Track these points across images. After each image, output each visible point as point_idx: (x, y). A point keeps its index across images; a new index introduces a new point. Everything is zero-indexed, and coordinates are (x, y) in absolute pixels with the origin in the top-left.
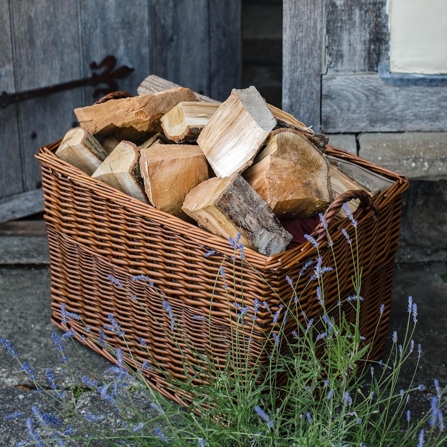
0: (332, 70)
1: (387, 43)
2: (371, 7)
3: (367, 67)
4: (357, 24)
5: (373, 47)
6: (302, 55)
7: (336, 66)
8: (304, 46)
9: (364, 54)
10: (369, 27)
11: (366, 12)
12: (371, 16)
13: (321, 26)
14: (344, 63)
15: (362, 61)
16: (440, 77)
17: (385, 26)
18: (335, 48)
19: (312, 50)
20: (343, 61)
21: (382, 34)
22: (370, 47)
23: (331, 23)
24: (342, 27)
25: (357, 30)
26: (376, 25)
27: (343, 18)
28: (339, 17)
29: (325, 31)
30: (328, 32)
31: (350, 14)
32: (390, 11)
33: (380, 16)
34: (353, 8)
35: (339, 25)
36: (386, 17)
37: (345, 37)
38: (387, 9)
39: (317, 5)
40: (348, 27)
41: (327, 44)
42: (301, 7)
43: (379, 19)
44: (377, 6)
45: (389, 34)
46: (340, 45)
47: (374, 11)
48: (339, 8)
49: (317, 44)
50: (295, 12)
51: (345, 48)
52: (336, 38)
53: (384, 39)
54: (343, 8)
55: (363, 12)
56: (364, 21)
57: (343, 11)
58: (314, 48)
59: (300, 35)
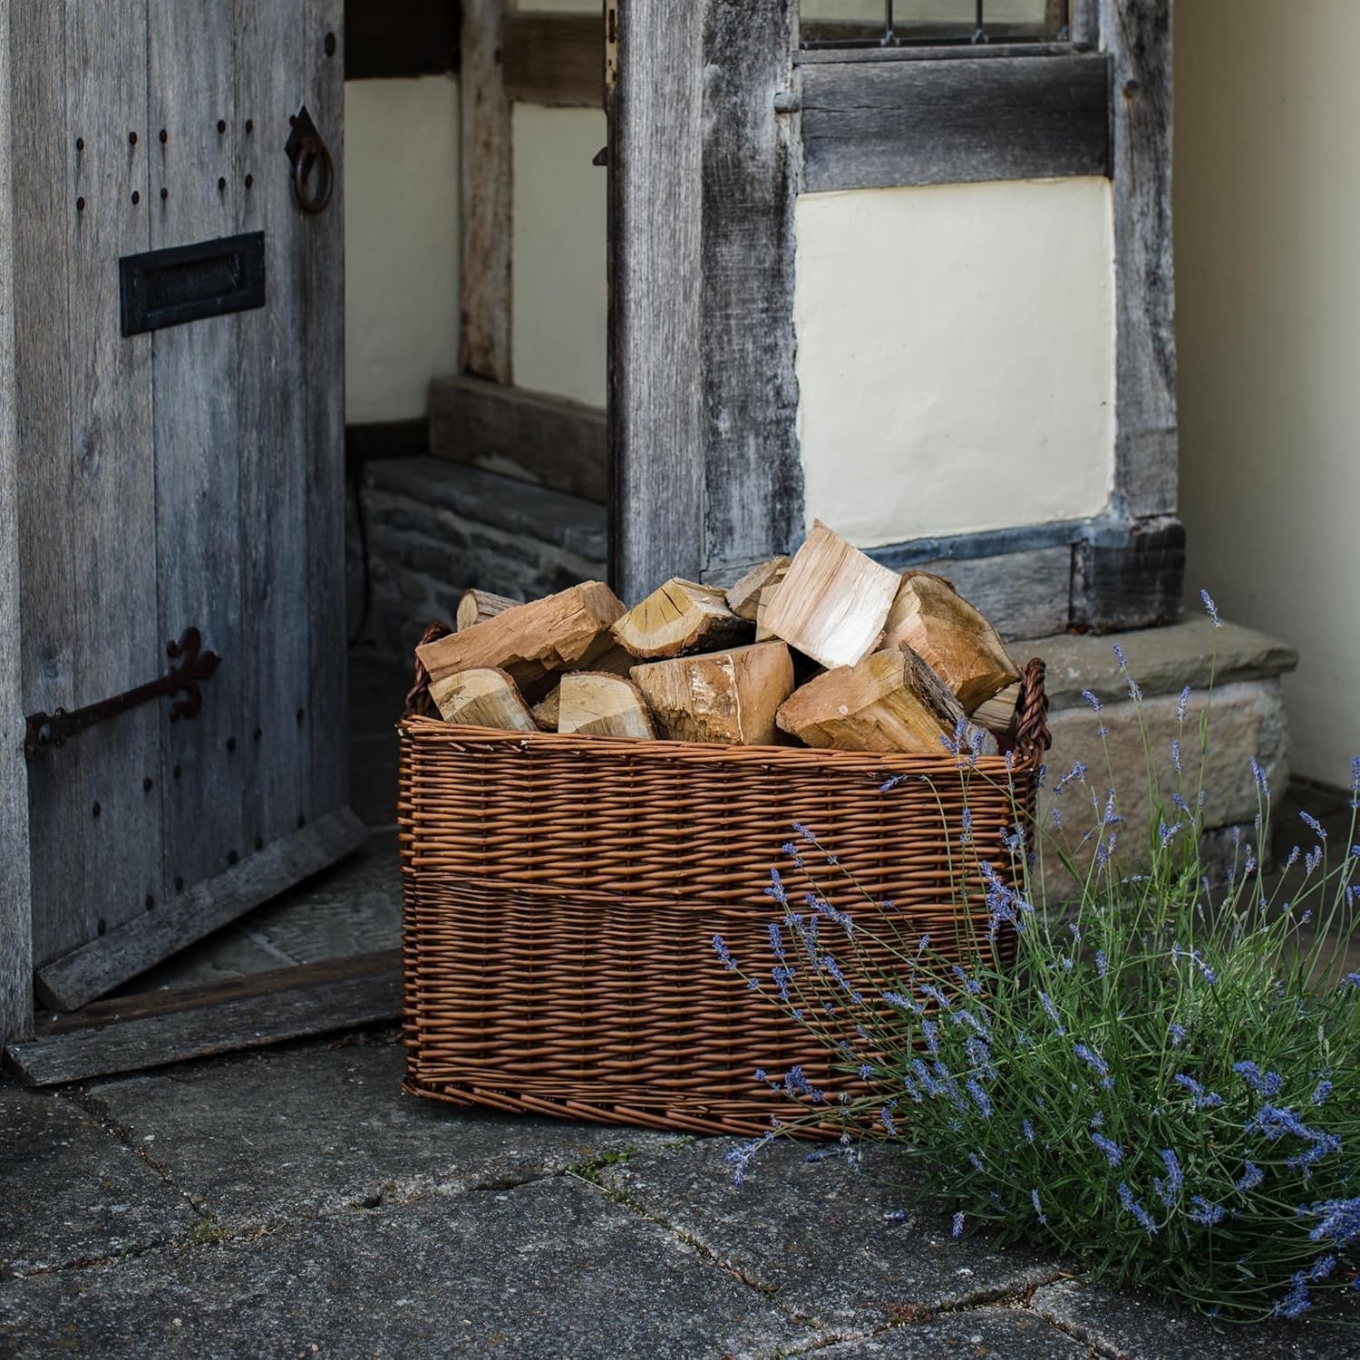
0: (717, 559)
1: (800, 496)
2: (773, 427)
3: (770, 547)
4: (752, 466)
5: (778, 506)
6: (667, 537)
7: (722, 550)
8: (672, 517)
9: (765, 522)
10: (771, 468)
11: (766, 438)
12: (774, 445)
13: (697, 472)
14: (735, 544)
15: (764, 538)
16: (891, 550)
17: (796, 464)
18: (720, 516)
19: (684, 525)
20: (733, 540)
21: (792, 478)
22: (774, 508)
23: (712, 467)
24: (729, 472)
25: (753, 476)
26: (783, 463)
27: (731, 455)
28: (724, 454)
29: (704, 482)
30: (708, 486)
31: (741, 446)
32: (802, 434)
33: (788, 446)
34: (745, 433)
35: (725, 469)
36: (797, 443)
37: (735, 491)
38: (798, 430)
39: (691, 432)
40: (738, 471)
41: (707, 510)
42: (666, 439)
43: (787, 451)
44: (783, 425)
45: (801, 479)
46: (728, 509)
47: (778, 436)
48: (724, 436)
49: (693, 511)
50: (655, 451)
51: (735, 514)
52: (721, 496)
53: (794, 489)
54: (729, 436)
55: (761, 440)
56: (763, 458)
57: (729, 441)
58: (686, 520)
59: (664, 496)
